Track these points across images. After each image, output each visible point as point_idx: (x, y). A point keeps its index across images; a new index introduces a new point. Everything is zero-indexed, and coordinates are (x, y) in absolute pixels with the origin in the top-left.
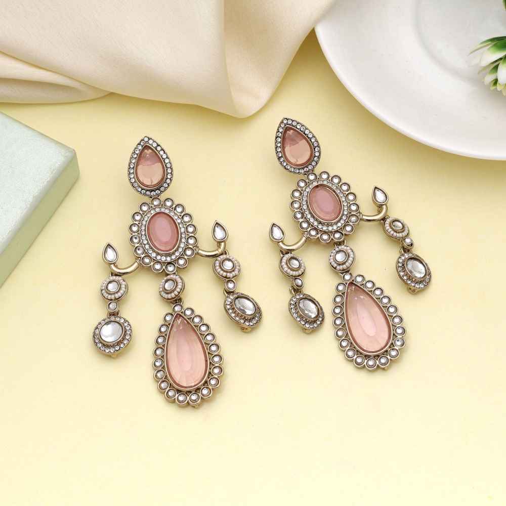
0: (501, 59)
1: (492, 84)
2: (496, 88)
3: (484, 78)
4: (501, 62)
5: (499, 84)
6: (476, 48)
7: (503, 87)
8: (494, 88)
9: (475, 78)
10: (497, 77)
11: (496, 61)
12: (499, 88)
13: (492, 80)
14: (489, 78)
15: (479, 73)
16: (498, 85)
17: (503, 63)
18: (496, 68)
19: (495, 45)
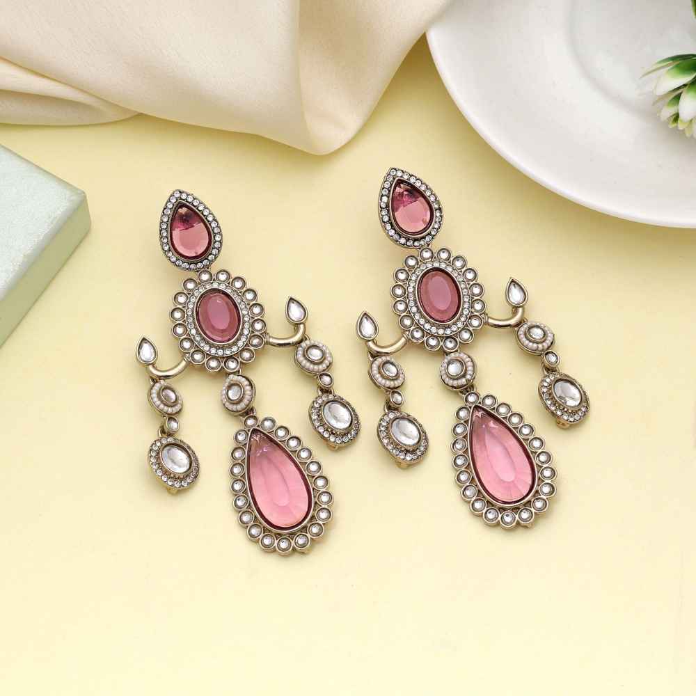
0: (685, 85)
1: (672, 119)
2: (677, 127)
3: (660, 112)
4: (685, 89)
5: (681, 121)
6: (651, 69)
7: (686, 125)
8: (675, 125)
9: (648, 111)
10: (678, 110)
11: (679, 88)
12: (681, 126)
13: (672, 114)
14: (668, 112)
15: (654, 104)
16: (679, 121)
17: (688, 92)
18: (678, 97)
19: (677, 66)
